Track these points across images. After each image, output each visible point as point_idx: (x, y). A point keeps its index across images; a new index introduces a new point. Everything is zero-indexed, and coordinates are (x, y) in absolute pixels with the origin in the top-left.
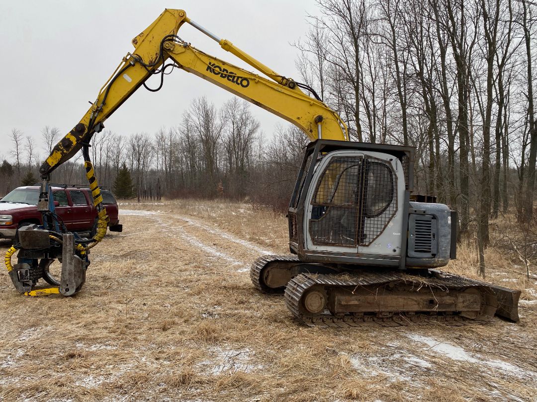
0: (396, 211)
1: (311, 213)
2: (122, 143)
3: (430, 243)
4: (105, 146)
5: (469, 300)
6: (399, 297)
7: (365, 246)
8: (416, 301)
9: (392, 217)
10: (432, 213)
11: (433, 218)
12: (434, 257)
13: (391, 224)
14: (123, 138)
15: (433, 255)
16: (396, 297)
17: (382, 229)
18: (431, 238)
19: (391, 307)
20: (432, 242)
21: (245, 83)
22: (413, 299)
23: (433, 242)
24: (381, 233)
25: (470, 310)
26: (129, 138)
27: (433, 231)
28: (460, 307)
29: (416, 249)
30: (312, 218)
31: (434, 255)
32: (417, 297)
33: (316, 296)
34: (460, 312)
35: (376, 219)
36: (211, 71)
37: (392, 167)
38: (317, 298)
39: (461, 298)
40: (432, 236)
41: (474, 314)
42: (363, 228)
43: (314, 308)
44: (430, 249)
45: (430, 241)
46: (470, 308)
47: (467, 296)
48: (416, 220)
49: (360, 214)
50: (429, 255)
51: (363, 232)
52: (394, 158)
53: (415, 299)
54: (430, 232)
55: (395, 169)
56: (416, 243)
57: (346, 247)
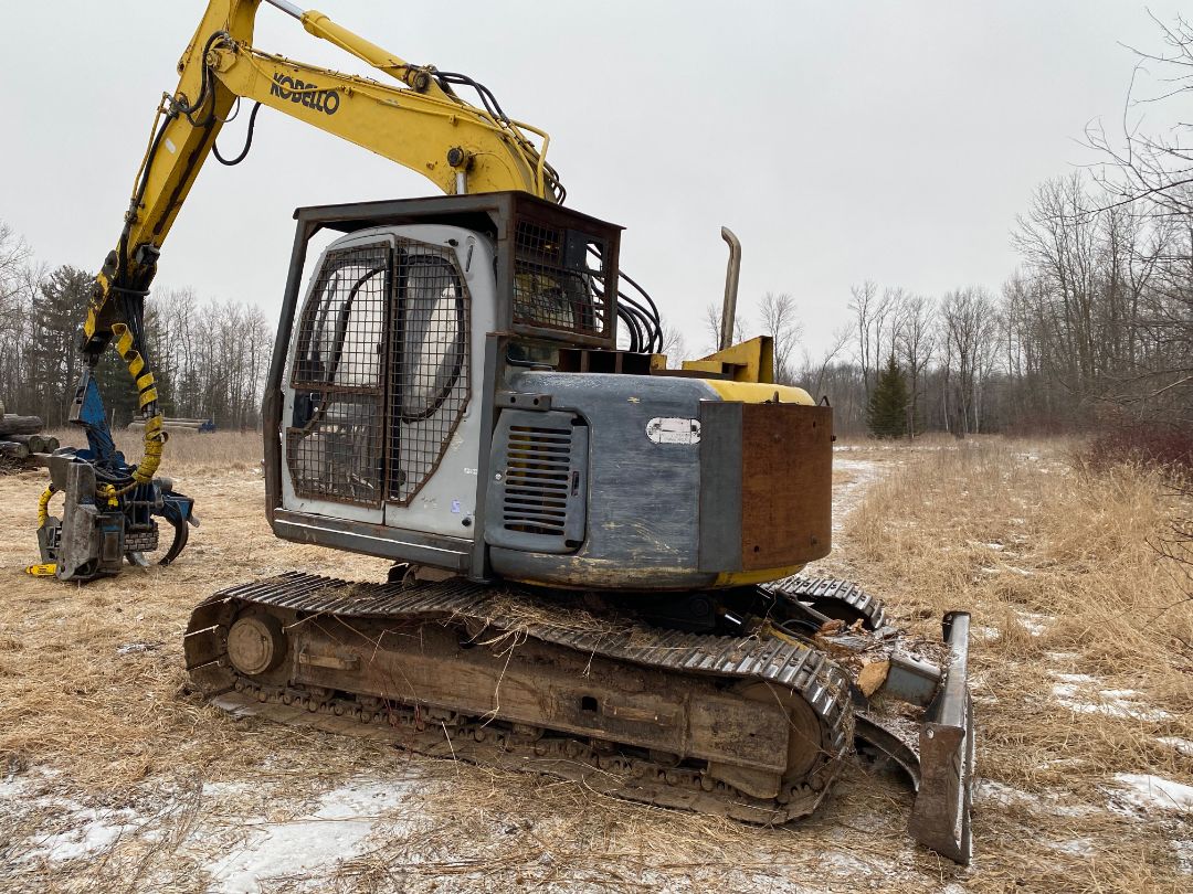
0: (466, 401)
1: (292, 411)
2: (923, 312)
3: (563, 505)
4: (888, 323)
5: (740, 725)
6: (477, 668)
7: (398, 504)
8: (533, 692)
9: (459, 418)
10: (572, 404)
11: (574, 422)
12: (575, 553)
13: (458, 440)
14: (926, 303)
15: (569, 543)
16: (467, 666)
17: (436, 456)
18: (565, 487)
19: (450, 694)
20: (569, 500)
21: (331, 103)
22: (523, 685)
23: (573, 503)
24: (436, 466)
25: (740, 761)
26: (940, 300)
27: (576, 464)
28: (701, 744)
29: (509, 521)
30: (294, 424)
31: (574, 547)
32: (538, 679)
33: (252, 632)
34: (702, 763)
35: (422, 425)
36: (277, 95)
37: (458, 264)
38: (253, 636)
39: (704, 714)
40: (569, 483)
41: (769, 782)
42: (396, 453)
43: (246, 662)
44: (562, 524)
45: (564, 496)
46: (743, 755)
47: (732, 710)
48: (513, 428)
49: (385, 410)
50: (557, 543)
51: (396, 464)
52: (461, 234)
53: (529, 683)
54: (567, 469)
55: (464, 267)
56: (507, 500)
57: (360, 505)
